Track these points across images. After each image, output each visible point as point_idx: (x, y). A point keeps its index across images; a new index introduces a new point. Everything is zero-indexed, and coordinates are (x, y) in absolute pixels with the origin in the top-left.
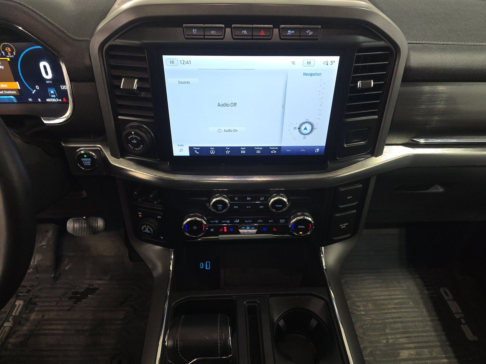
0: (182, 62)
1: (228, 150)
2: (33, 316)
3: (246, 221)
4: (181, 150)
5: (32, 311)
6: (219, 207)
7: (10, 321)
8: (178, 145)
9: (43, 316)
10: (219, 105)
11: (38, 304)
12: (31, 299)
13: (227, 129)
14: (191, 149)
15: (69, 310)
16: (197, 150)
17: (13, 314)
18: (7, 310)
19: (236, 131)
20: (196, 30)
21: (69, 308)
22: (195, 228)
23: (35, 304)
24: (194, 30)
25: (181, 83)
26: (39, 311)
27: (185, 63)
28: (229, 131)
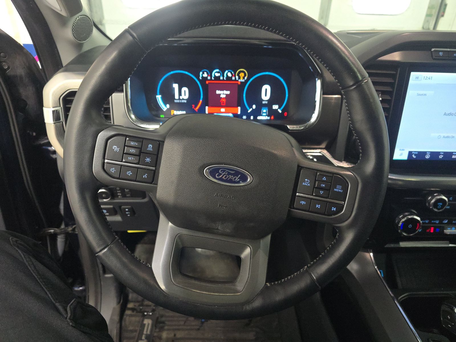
0: (425, 78)
1: (442, 155)
2: (164, 335)
3: (453, 222)
4: (401, 154)
5: (162, 329)
6: (439, 205)
7: (143, 340)
8: (400, 150)
9: (175, 335)
10: (445, 114)
11: (167, 323)
12: (158, 318)
13: (446, 135)
14: (410, 153)
15: (199, 329)
16: (415, 155)
17: (145, 332)
18: (137, 328)
19: (453, 137)
20: (442, 53)
21: (198, 327)
22: (410, 226)
23: (163, 322)
24: (440, 53)
25: (420, 95)
26: (168, 330)
27: (427, 79)
28: (448, 137)
